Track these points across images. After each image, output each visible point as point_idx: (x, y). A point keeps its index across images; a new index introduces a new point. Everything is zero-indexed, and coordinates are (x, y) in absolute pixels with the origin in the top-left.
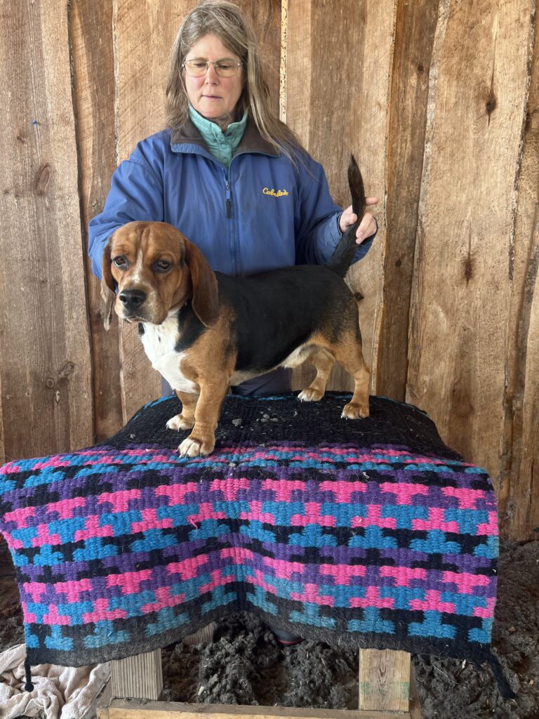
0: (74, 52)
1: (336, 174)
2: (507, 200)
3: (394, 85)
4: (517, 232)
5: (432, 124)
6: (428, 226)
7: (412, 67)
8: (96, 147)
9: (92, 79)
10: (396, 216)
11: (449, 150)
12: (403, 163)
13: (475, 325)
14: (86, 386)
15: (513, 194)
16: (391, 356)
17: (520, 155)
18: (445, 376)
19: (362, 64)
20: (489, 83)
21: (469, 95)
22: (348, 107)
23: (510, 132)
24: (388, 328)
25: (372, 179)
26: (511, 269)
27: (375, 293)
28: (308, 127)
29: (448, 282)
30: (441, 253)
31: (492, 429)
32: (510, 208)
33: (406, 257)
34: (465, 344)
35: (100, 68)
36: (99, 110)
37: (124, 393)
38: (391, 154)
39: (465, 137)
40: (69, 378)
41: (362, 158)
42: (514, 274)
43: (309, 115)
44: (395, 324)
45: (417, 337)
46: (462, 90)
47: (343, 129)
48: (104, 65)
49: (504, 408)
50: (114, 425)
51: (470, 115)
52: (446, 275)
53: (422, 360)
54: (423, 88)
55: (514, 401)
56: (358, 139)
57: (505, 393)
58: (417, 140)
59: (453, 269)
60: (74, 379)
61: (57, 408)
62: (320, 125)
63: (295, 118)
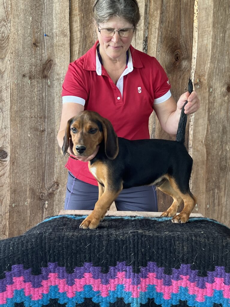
9: (81, 10)
28: (211, 40)
35: (86, 4)
36: (84, 28)
40: (55, 193)
43: (212, 33)
60: (58, 194)
61: (46, 212)
62: (218, 38)
63: (203, 34)
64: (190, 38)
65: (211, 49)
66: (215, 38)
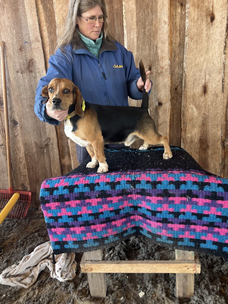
0: (39, 11)
1: (148, 54)
2: (221, 59)
3: (171, 13)
4: (225, 72)
5: (188, 28)
6: (188, 72)
7: (178, 4)
8: (51, 50)
9: (47, 22)
10: (174, 70)
11: (195, 39)
12: (176, 47)
13: (208, 112)
14: (55, 146)
15: (223, 56)
16: (174, 127)
17: (225, 39)
18: (197, 134)
19: (157, 5)
20: (211, 9)
21: (203, 15)
22: (152, 24)
23: (221, 29)
24: (173, 116)
25: (163, 55)
26: (223, 88)
27: (167, 102)
28: (136, 35)
29: (197, 95)
30: (194, 84)
31: (217, 154)
32: (222, 62)
33: (179, 86)
34: (205, 120)
35: (49, 17)
36: (50, 35)
37: (70, 148)
38: (171, 43)
39: (202, 33)
40: (49, 144)
41: (159, 46)
42: (224, 90)
43: (136, 29)
44: (175, 114)
45: (185, 119)
46: (200, 12)
47: (150, 34)
48: (51, 15)
49: (221, 145)
50: (67, 161)
51: (204, 23)
52: (196, 92)
53: (187, 128)
54: (183, 13)
55: (225, 142)
56: (157, 37)
57: (222, 139)
58: (182, 36)
59: (199, 90)
60: (51, 144)
61: (46, 156)
62: (141, 33)
63: (130, 31)
64: (122, 35)
65: (136, 42)
66: (138, 33)
